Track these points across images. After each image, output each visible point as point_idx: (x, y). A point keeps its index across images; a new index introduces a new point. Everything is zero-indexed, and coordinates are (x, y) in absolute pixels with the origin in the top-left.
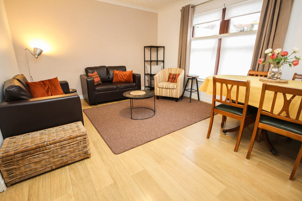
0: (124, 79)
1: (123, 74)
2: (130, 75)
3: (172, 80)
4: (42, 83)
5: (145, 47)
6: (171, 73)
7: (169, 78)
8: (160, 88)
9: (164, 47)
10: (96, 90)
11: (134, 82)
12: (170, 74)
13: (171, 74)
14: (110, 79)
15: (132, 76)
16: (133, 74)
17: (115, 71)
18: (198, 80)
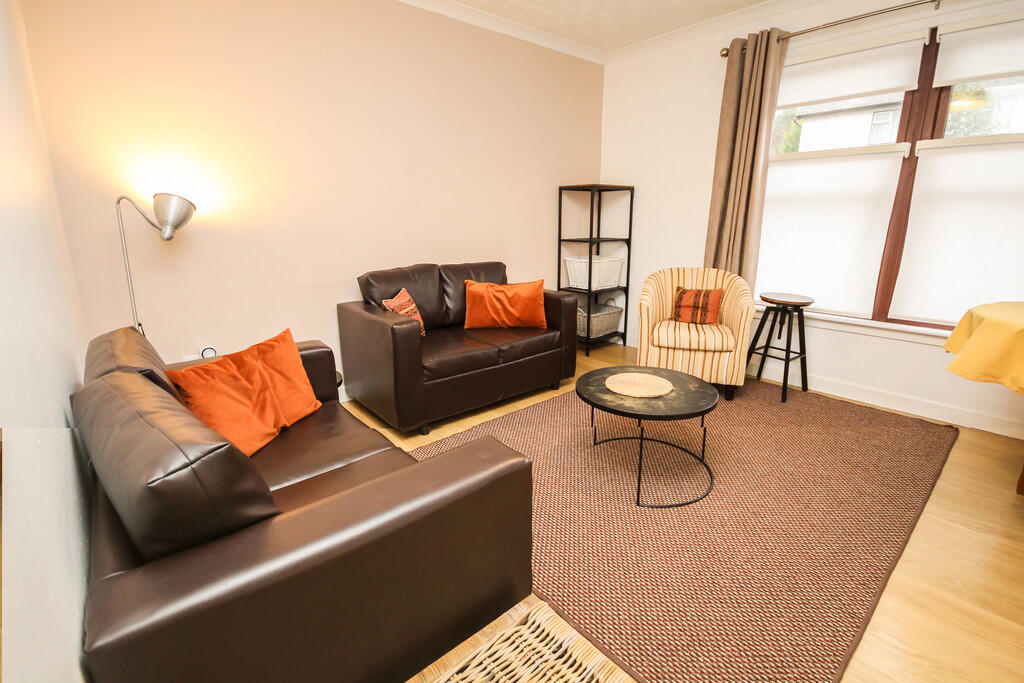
0: (511, 314)
1: (506, 296)
2: (532, 300)
3: (694, 315)
4: (234, 369)
5: (561, 189)
6: (681, 285)
7: (678, 306)
8: (660, 347)
9: (631, 189)
10: (425, 372)
11: (552, 325)
12: (681, 292)
13: (685, 292)
14: (452, 317)
15: (542, 302)
16: (545, 294)
17: (470, 285)
18: (805, 313)
